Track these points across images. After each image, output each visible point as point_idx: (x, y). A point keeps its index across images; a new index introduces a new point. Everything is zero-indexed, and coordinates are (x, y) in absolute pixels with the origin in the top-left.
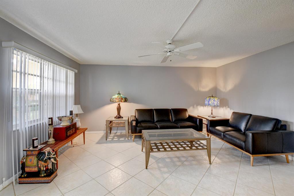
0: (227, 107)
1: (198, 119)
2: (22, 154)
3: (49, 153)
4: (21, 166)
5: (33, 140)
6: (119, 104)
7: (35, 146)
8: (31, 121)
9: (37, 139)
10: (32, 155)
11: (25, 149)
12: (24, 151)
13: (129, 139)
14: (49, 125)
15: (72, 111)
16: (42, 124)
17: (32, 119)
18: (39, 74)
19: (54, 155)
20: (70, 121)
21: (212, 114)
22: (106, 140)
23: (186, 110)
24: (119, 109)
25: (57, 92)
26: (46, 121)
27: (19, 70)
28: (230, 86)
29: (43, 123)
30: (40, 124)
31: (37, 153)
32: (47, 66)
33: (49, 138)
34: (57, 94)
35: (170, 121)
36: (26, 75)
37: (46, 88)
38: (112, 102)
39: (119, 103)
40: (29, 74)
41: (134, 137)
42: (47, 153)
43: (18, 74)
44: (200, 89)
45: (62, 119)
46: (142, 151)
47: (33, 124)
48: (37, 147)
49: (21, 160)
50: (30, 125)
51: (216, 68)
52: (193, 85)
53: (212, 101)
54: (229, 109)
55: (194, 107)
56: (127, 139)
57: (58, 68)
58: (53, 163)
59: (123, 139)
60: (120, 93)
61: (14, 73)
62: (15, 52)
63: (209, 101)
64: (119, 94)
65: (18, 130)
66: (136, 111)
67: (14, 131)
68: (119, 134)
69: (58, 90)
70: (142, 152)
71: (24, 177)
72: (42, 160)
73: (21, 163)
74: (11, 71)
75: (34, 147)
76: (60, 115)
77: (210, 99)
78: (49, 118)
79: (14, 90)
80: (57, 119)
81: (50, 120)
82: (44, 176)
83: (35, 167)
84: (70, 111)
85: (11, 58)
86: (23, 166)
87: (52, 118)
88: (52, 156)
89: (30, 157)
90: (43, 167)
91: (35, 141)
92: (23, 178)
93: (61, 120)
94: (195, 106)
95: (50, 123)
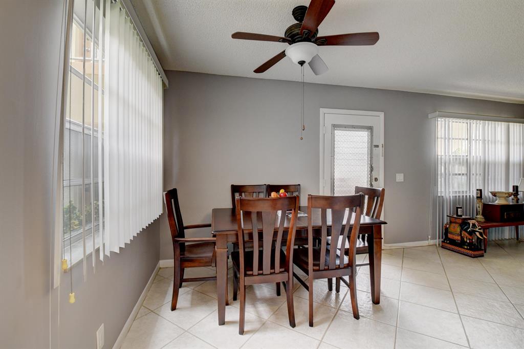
2: (446, 220)
3: (474, 225)
4: (444, 231)
5: (457, 208)
7: (459, 214)
8: (456, 192)
9: (461, 208)
10: (456, 223)
11: (449, 215)
12: (447, 216)
14: (477, 197)
15: (517, 187)
16: (468, 196)
17: (457, 190)
18: (465, 136)
19: (480, 229)
20: (514, 201)
25: (491, 158)
26: (474, 194)
27: (443, 136)
29: (470, 196)
30: (466, 196)
31: (460, 221)
32: (474, 125)
33: (477, 215)
34: (490, 160)
36: (450, 140)
37: (473, 154)
40: (453, 139)
42: (471, 225)
43: (443, 140)
47: (457, 195)
48: (461, 216)
49: (444, 225)
50: (454, 195)
57: (491, 124)
58: (478, 238)
61: (439, 140)
62: (439, 119)
65: (442, 197)
67: (439, 197)
69: (492, 155)
71: (447, 243)
72: (466, 230)
73: (444, 228)
74: (436, 138)
75: (457, 215)
76: (495, 189)
78: (477, 190)
79: (439, 157)
80: (490, 195)
81: (479, 192)
82: (467, 249)
83: (458, 235)
84: (514, 186)
85: (436, 127)
86: (446, 231)
87: (481, 190)
88: (477, 229)
89: (454, 224)
90: (467, 238)
91: (459, 210)
92: (445, 242)
93: (495, 196)
95: (479, 195)
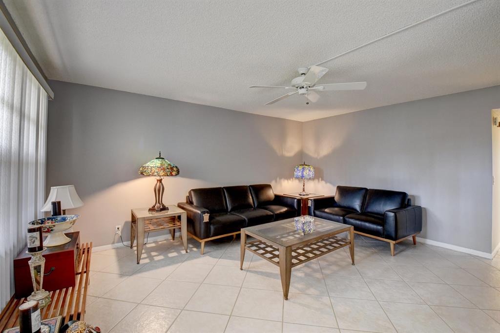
0: (320, 179)
1: (296, 200)
6: (160, 181)
7: (35, 329)
13: (188, 251)
15: (59, 203)
21: (304, 190)
22: (138, 263)
23: (269, 186)
24: (159, 191)
28: (325, 150)
35: (252, 207)
38: (141, 174)
39: (158, 178)
41: (203, 244)
44: (284, 153)
45: (54, 228)
46: (242, 269)
51: (302, 123)
52: (276, 147)
53: (307, 171)
54: (323, 182)
55: (276, 181)
56: (184, 252)
59: (174, 254)
60: (162, 157)
63: (303, 171)
64: (160, 158)
66: (192, 193)
68: (153, 245)
70: (243, 271)
77: (303, 169)
84: (55, 204)
91: (34, 316)
94: (278, 179)
95: (37, 243)
